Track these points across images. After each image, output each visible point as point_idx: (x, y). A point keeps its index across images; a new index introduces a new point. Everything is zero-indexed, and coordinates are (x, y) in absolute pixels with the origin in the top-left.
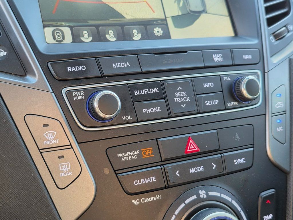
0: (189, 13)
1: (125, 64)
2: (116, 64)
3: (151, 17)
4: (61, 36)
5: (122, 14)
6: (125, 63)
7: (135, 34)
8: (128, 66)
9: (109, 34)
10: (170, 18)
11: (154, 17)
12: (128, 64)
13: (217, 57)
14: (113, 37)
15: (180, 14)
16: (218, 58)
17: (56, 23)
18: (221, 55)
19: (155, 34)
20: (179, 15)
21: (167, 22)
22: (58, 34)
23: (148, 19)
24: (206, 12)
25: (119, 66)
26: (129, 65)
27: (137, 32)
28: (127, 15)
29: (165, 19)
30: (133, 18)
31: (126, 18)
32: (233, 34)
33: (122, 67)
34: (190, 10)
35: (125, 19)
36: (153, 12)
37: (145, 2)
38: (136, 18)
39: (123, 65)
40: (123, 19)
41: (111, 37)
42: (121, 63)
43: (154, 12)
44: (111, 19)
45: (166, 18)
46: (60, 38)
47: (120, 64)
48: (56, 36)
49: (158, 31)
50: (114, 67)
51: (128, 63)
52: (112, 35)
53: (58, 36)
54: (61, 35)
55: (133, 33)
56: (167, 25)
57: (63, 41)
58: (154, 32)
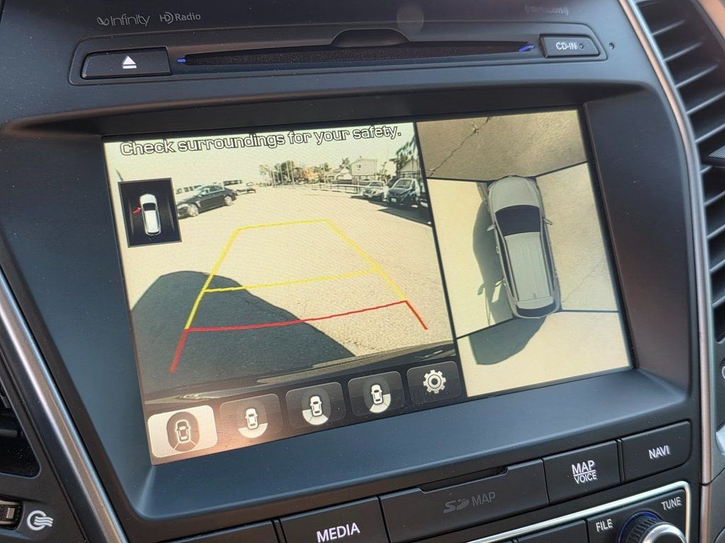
0: (515, 318)
1: (346, 529)
2: (326, 531)
3: (419, 344)
4: (189, 432)
5: (346, 346)
6: (347, 525)
7: (377, 396)
8: (355, 532)
9: (310, 408)
10: (467, 338)
11: (426, 343)
12: (355, 528)
13: (583, 468)
14: (321, 413)
15: (493, 323)
16: (584, 473)
17: (178, 398)
18: (592, 463)
19: (426, 387)
20: (490, 327)
21: (457, 352)
22: (183, 428)
23: (412, 348)
24: (560, 310)
25: (333, 536)
26: (357, 529)
27: (381, 391)
28: (357, 345)
29: (452, 343)
30: (372, 352)
31: (354, 356)
32: (623, 362)
33: (340, 536)
34: (517, 307)
35: (353, 358)
36: (423, 328)
37: (405, 304)
38: (380, 350)
39: (342, 532)
40: (347, 360)
41: (315, 414)
42: (338, 528)
43: (426, 328)
44: (316, 364)
45: (455, 339)
46: (187, 439)
47: (336, 531)
48: (178, 434)
49: (434, 381)
50: (319, 541)
51: (354, 524)
52: (317, 408)
53: (183, 433)
54: (190, 428)
55: (372, 395)
56: (457, 359)
57: (195, 446)
58: (425, 383)
